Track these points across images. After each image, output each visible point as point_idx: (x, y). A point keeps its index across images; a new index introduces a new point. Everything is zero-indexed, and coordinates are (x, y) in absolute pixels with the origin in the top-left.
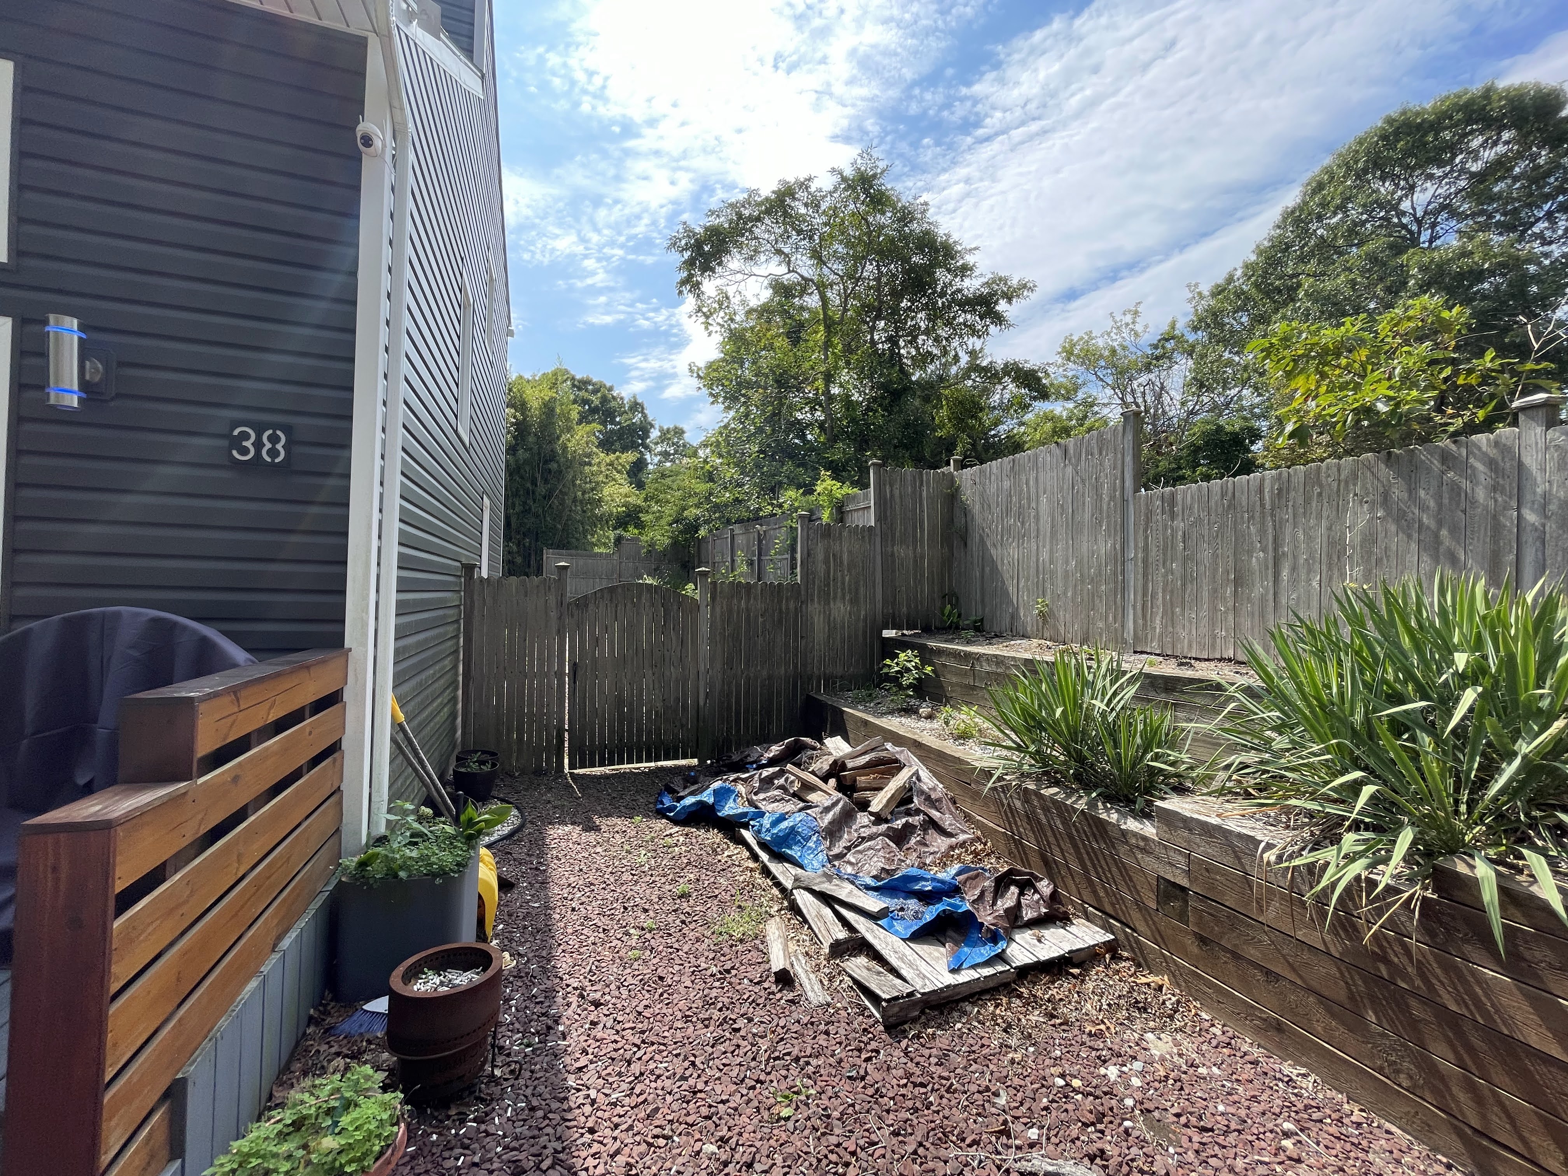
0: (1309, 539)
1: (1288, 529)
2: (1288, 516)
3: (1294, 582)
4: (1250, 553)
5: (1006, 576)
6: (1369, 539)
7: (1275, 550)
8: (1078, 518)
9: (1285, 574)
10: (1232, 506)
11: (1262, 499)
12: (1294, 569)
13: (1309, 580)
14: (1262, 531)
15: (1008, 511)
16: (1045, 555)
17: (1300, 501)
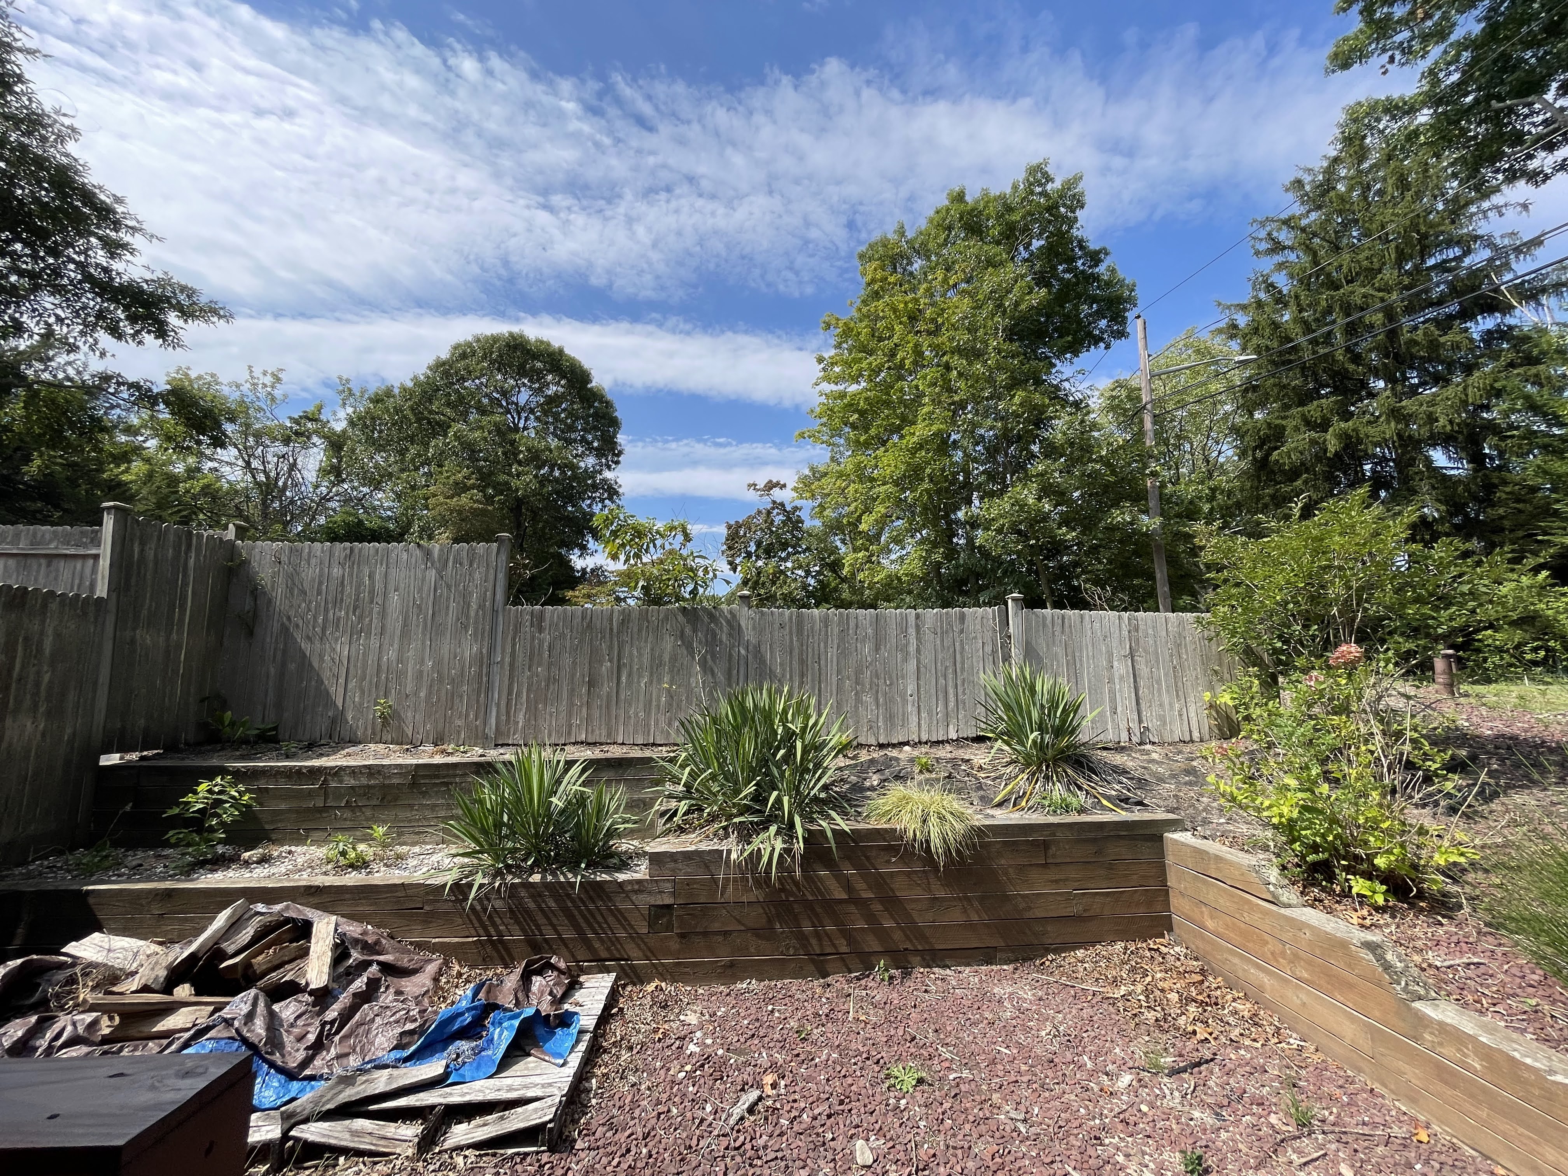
0: (640, 655)
1: (627, 648)
2: (628, 639)
3: (630, 683)
4: (601, 662)
5: (326, 675)
6: (674, 658)
7: (619, 661)
8: (439, 619)
9: (624, 679)
10: (589, 626)
11: (611, 624)
12: (630, 675)
13: (639, 682)
14: (611, 648)
15: (337, 602)
16: (392, 654)
17: (635, 630)
